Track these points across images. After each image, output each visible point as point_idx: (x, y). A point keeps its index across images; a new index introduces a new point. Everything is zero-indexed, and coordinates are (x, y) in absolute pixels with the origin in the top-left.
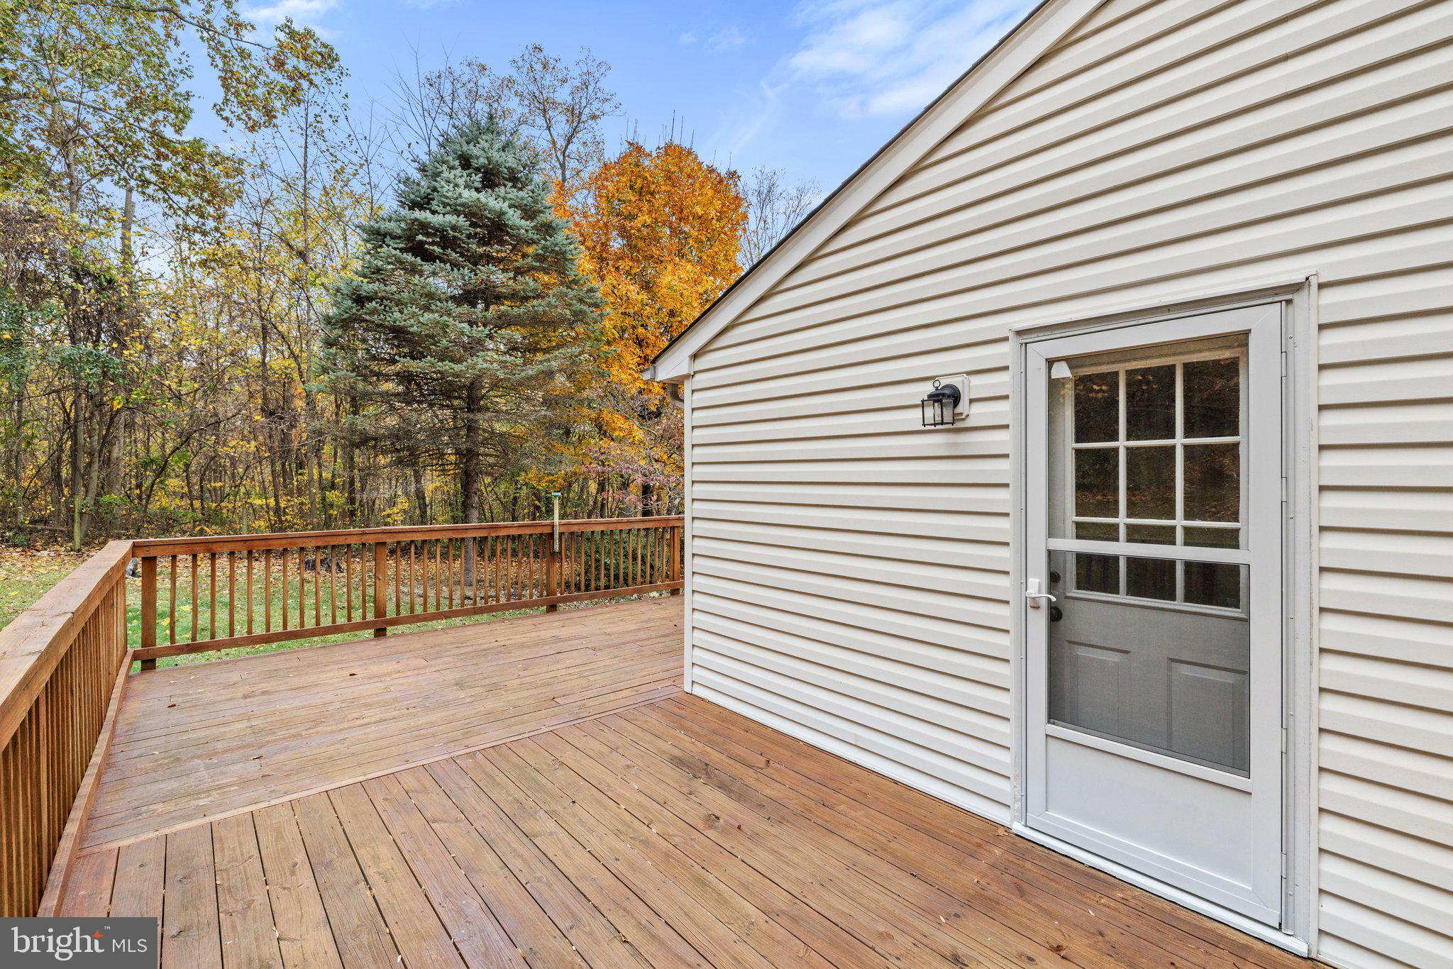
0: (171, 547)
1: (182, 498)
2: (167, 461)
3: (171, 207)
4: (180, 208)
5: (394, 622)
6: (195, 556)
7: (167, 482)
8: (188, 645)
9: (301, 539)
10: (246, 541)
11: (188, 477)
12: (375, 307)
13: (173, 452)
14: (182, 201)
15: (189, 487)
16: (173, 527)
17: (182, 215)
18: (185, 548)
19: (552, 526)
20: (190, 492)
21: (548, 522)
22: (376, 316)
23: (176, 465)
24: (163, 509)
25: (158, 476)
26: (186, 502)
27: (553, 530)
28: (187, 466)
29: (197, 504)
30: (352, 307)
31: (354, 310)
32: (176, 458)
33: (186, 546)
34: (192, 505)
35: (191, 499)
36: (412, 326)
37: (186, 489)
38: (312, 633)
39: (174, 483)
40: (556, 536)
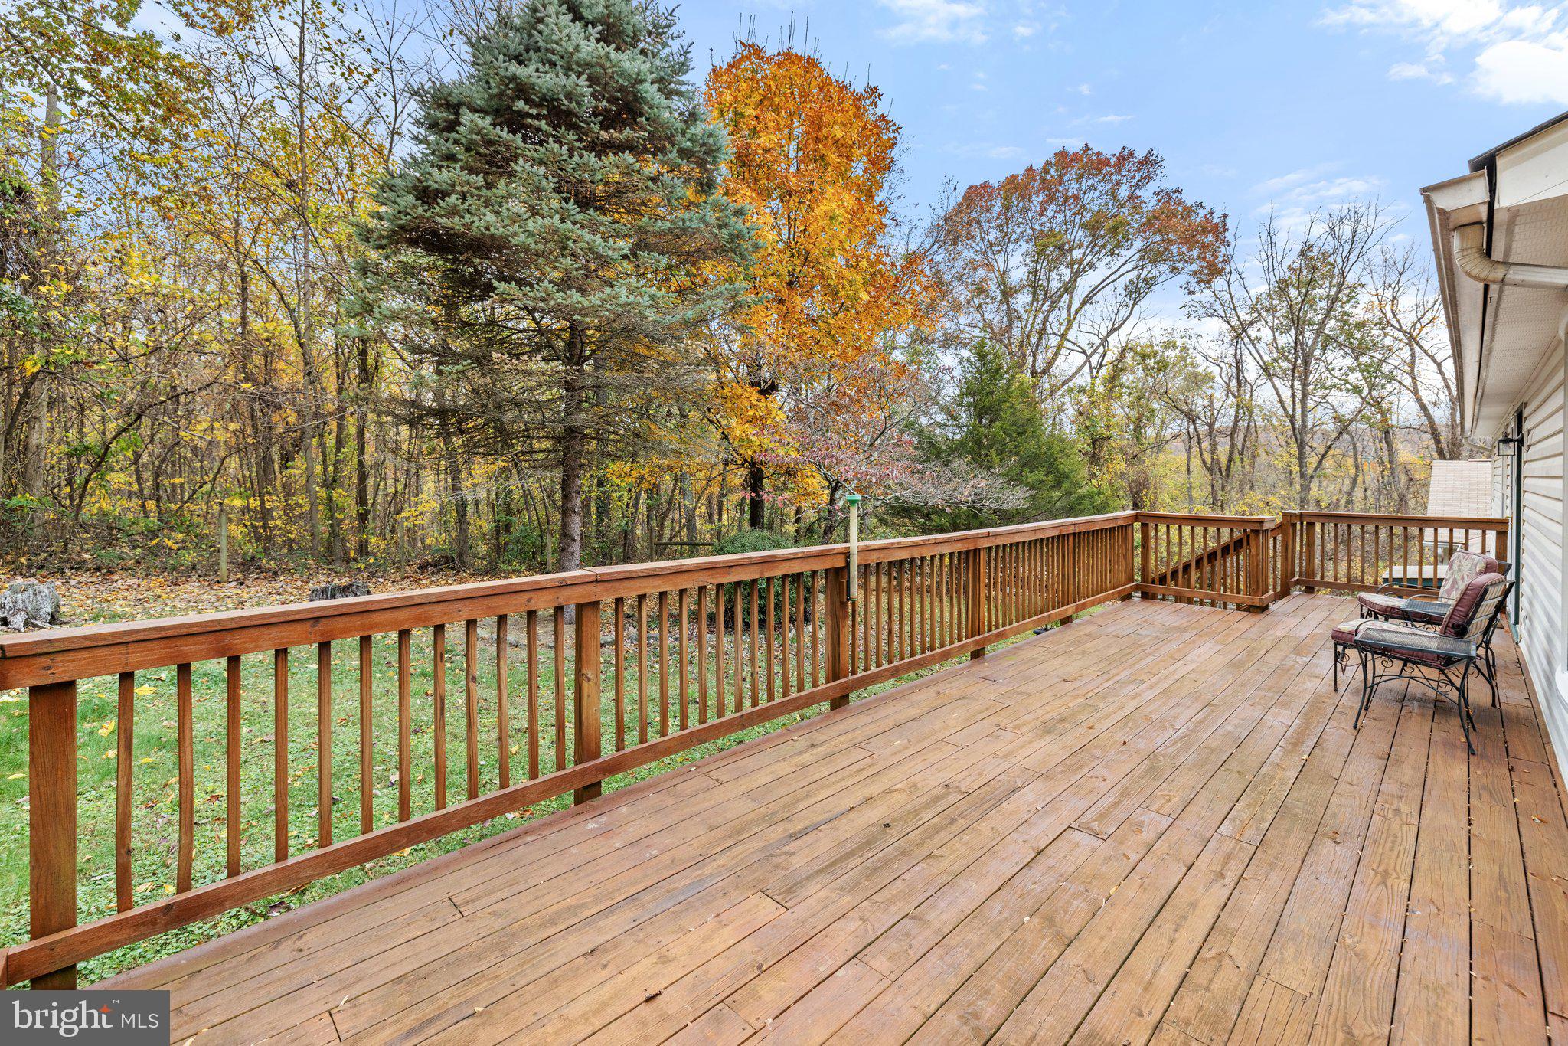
0: (116, 650)
1: (130, 497)
2: (108, 448)
3: (113, 127)
4: (125, 129)
5: (613, 767)
6: (184, 670)
7: (108, 478)
8: (169, 907)
9: (440, 607)
10: (316, 619)
11: (137, 471)
12: (455, 206)
13: (118, 434)
14: (129, 120)
15: (140, 485)
16: (117, 539)
17: (129, 139)
18: (159, 650)
19: (847, 555)
20: (141, 490)
21: (841, 546)
22: (457, 218)
23: (121, 454)
24: (104, 514)
25: (95, 470)
26: (135, 503)
27: (848, 563)
28: (138, 456)
29: (151, 505)
30: (415, 207)
31: (420, 210)
32: (123, 444)
33: (162, 644)
34: (143, 506)
35: (144, 499)
36: (515, 234)
37: (135, 488)
38: (464, 819)
39: (118, 479)
40: (854, 571)
